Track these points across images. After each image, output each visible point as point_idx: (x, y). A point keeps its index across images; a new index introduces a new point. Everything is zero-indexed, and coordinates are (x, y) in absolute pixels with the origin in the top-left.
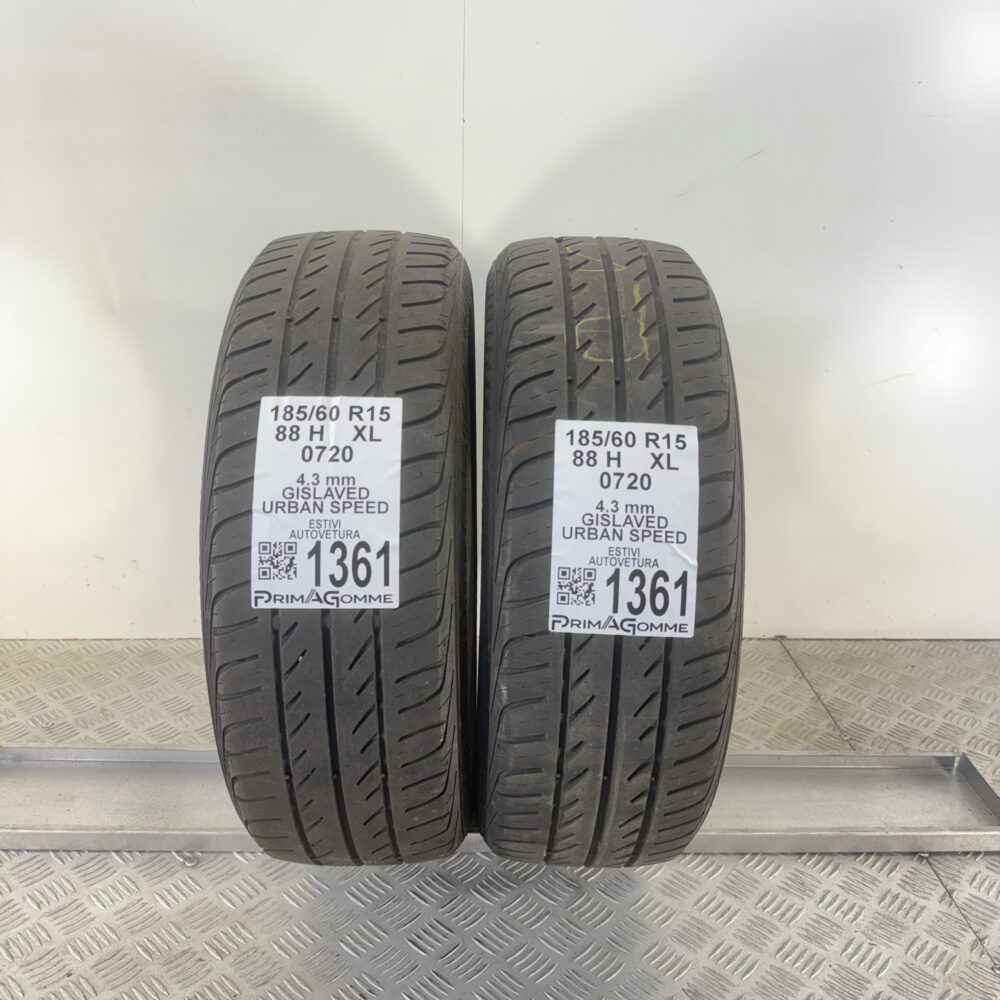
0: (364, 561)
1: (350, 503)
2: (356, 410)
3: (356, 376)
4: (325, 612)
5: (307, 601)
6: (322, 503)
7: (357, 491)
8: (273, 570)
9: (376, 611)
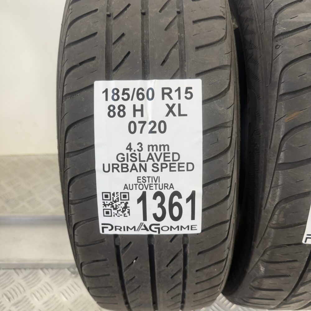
0: (178, 204)
1: (166, 164)
2: (167, 91)
3: (164, 61)
4: (150, 236)
5: (138, 230)
6: (146, 164)
7: (171, 155)
8: (113, 211)
9: (185, 235)
